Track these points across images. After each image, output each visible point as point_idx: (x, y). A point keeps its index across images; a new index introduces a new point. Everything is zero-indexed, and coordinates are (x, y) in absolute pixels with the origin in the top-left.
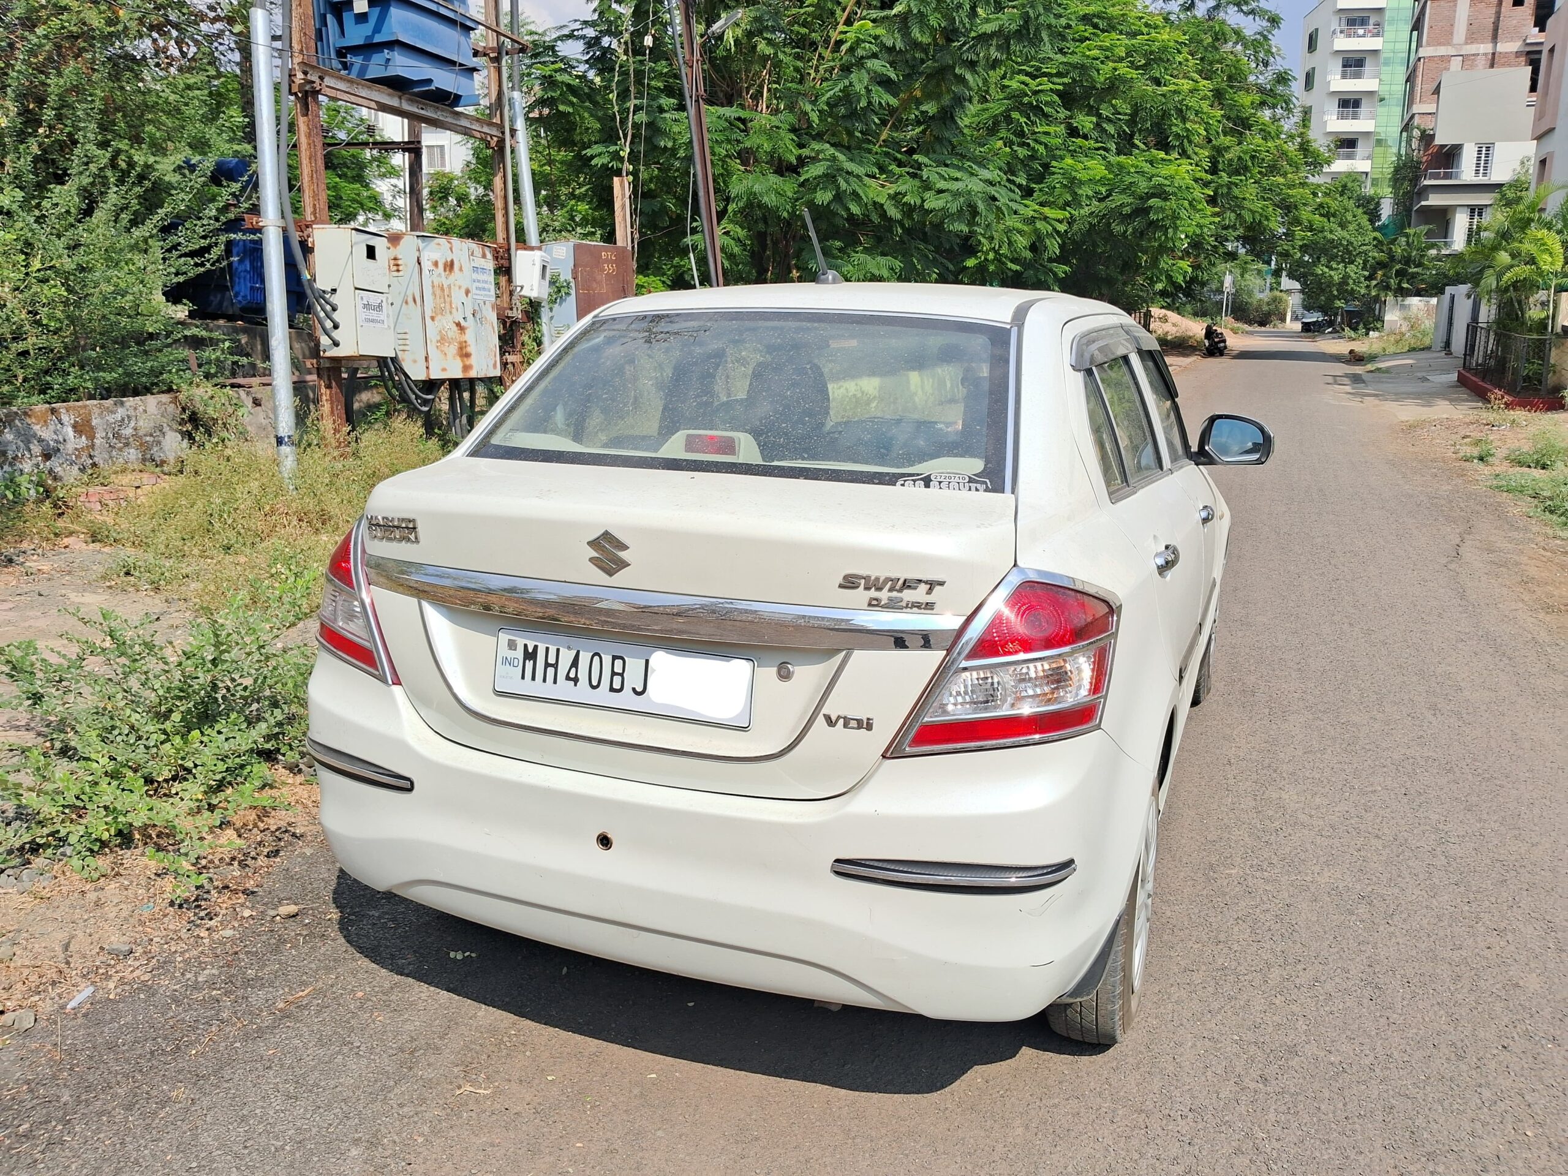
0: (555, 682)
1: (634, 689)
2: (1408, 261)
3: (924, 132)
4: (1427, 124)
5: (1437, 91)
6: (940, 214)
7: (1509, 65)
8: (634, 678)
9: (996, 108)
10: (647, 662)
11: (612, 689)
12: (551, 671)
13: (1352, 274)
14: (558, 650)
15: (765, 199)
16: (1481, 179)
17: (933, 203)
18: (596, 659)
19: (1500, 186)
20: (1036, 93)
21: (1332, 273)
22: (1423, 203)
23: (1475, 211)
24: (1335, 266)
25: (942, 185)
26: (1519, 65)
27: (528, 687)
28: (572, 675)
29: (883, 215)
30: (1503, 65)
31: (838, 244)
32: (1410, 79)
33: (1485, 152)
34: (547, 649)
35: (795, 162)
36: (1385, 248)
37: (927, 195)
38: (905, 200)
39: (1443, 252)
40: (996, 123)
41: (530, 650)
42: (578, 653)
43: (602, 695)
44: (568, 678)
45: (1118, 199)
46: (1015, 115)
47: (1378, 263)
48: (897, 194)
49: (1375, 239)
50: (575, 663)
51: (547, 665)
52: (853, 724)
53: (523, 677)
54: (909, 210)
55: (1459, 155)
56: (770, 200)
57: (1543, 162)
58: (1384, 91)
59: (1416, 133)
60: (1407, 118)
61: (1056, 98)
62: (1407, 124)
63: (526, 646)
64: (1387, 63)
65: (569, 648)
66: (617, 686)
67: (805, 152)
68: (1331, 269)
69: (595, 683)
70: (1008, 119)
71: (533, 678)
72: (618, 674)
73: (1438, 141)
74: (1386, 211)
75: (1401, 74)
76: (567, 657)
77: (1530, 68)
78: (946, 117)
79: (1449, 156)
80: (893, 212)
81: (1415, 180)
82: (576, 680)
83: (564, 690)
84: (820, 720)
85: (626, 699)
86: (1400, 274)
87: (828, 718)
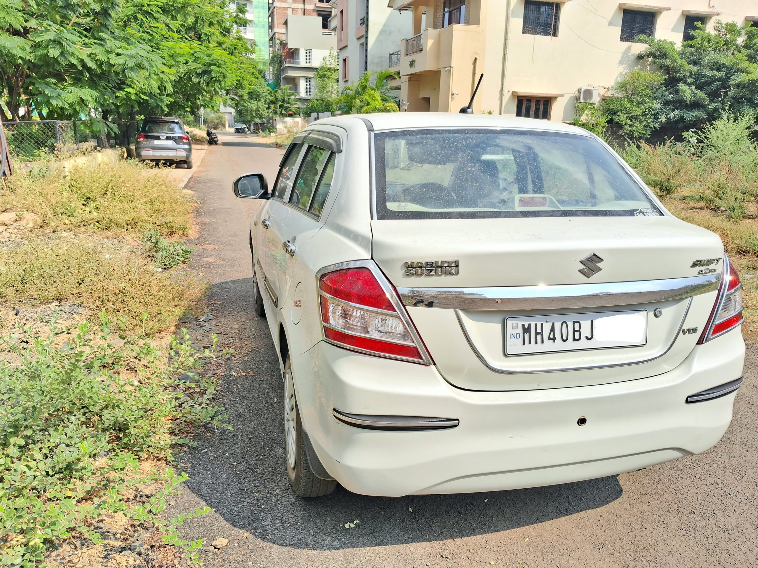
0: (542, 342)
1: (587, 337)
2: (283, 101)
3: (93, 20)
4: (283, 38)
5: (286, 23)
6: (120, 67)
7: (311, 15)
8: (586, 331)
9: (130, 11)
10: (592, 321)
11: (575, 340)
12: (539, 337)
13: (261, 106)
14: (542, 324)
15: (14, 52)
16: (308, 65)
17: (114, 60)
18: (564, 325)
19: (316, 69)
20: (148, 5)
21: (252, 105)
22: (286, 75)
23: (308, 79)
24: (252, 102)
25: (119, 51)
26: (314, 15)
27: (528, 348)
28: (552, 336)
29: (84, 65)
30: (309, 15)
31: (54, 81)
32: (271, 15)
33: (309, 52)
34: (536, 325)
35: (22, 30)
36: (273, 95)
37: (111, 56)
38: (97, 58)
39: (297, 97)
40: (129, 20)
41: (526, 327)
42: (553, 324)
43: (570, 344)
44: (549, 339)
45: (194, 66)
46: (140, 16)
47: (271, 102)
48: (91, 54)
49: (268, 90)
50: (552, 330)
51: (537, 334)
52: (692, 331)
53: (524, 343)
54: (100, 64)
55: (298, 53)
56: (18, 52)
57: (345, 60)
58: (255, 20)
59: (278, 42)
60: (271, 34)
61: (160, 10)
62: (272, 37)
63: (523, 325)
64: (256, 7)
65: (547, 322)
66: (577, 337)
67: (28, 25)
68: (251, 103)
69: (565, 338)
70: (135, 18)
71: (530, 343)
72: (577, 331)
73: (289, 46)
74: (269, 76)
75: (265, 13)
76: (547, 327)
77: (321, 18)
78: (105, 13)
79: (293, 54)
80: (92, 65)
81: (280, 64)
82: (554, 339)
83: (548, 345)
84: (681, 333)
85: (583, 343)
86: (281, 106)
87: (683, 331)
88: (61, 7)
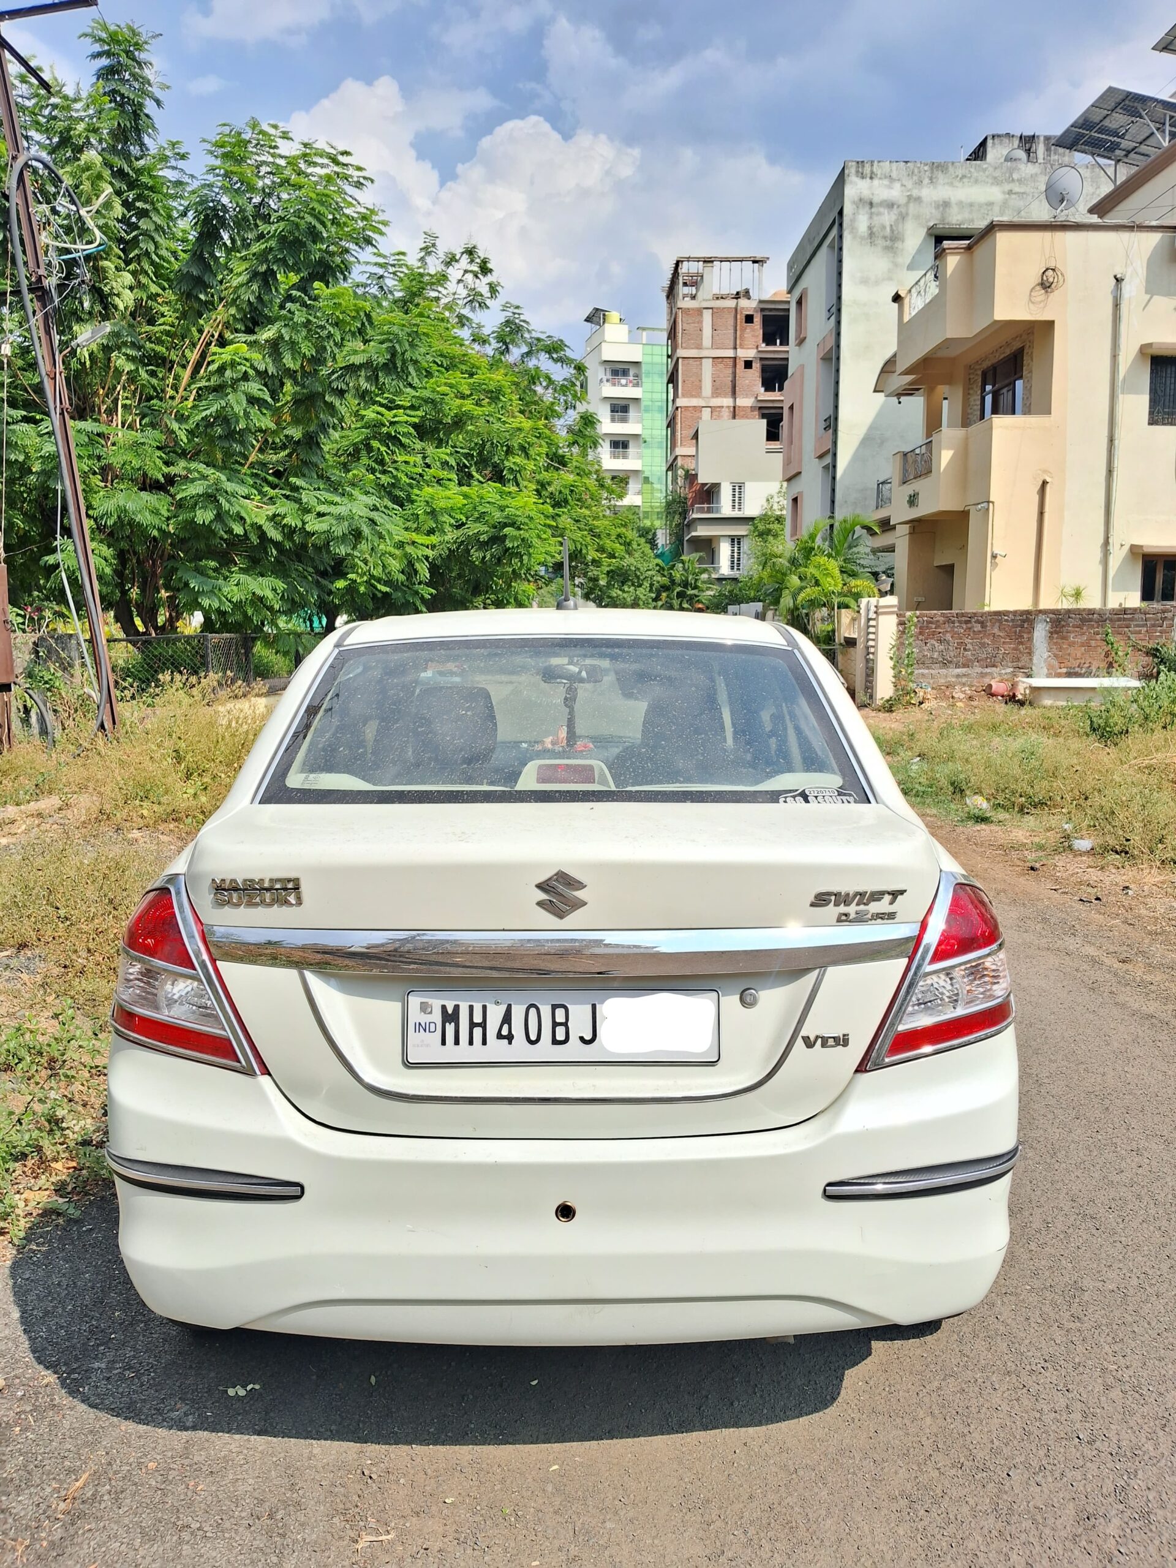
0: (484, 1042)
1: (582, 1039)
2: (686, 584)
3: (290, 455)
4: (690, 465)
5: (696, 436)
6: (323, 537)
7: (747, 418)
8: (580, 1024)
9: (357, 437)
10: (594, 1007)
11: (555, 1042)
12: (477, 1032)
13: (642, 596)
14: (484, 1008)
15: (138, 518)
16: (736, 514)
17: (314, 525)
18: (533, 1011)
19: (752, 519)
20: (392, 423)
21: (625, 595)
22: (694, 534)
23: (735, 540)
24: (626, 589)
25: (322, 508)
26: (754, 418)
27: (451, 1053)
28: (505, 1032)
29: (262, 535)
30: (742, 417)
31: (213, 564)
32: (671, 424)
33: (738, 489)
34: (471, 1008)
35: (162, 480)
36: (666, 573)
37: (308, 518)
38: (285, 521)
39: (713, 576)
40: (357, 451)
41: (450, 1011)
42: (509, 1008)
43: (545, 1050)
44: (500, 1036)
45: (474, 528)
46: (375, 444)
47: (662, 587)
48: (275, 516)
49: (657, 565)
50: (507, 1019)
51: (472, 1025)
52: (831, 1042)
53: (444, 1043)
54: (289, 532)
55: (719, 491)
56: (145, 518)
57: (795, 500)
58: (646, 434)
59: (680, 472)
60: (670, 459)
61: (412, 430)
62: (672, 465)
63: (444, 1007)
64: (647, 410)
65: (497, 1003)
66: (560, 1036)
67: (172, 470)
68: (624, 591)
69: (533, 1037)
70: (369, 448)
71: (457, 1042)
72: (561, 1024)
73: (701, 479)
74: (662, 539)
75: (661, 422)
76: (495, 1015)
77: (765, 421)
78: (311, 442)
79: (709, 494)
80: (274, 534)
81: (684, 514)
82: (510, 1038)
83: (497, 1049)
84: (799, 1043)
85: (574, 1050)
86: (681, 595)
87: (806, 1040)
88: (220, 437)
